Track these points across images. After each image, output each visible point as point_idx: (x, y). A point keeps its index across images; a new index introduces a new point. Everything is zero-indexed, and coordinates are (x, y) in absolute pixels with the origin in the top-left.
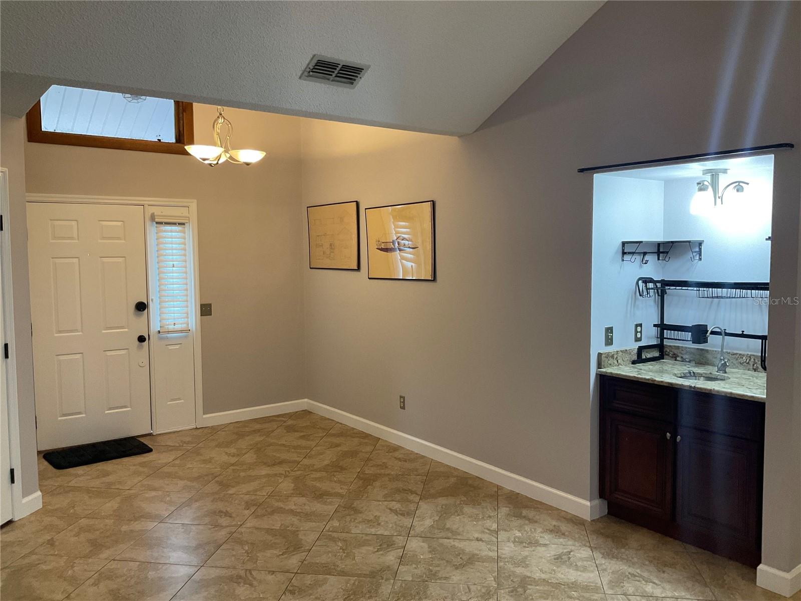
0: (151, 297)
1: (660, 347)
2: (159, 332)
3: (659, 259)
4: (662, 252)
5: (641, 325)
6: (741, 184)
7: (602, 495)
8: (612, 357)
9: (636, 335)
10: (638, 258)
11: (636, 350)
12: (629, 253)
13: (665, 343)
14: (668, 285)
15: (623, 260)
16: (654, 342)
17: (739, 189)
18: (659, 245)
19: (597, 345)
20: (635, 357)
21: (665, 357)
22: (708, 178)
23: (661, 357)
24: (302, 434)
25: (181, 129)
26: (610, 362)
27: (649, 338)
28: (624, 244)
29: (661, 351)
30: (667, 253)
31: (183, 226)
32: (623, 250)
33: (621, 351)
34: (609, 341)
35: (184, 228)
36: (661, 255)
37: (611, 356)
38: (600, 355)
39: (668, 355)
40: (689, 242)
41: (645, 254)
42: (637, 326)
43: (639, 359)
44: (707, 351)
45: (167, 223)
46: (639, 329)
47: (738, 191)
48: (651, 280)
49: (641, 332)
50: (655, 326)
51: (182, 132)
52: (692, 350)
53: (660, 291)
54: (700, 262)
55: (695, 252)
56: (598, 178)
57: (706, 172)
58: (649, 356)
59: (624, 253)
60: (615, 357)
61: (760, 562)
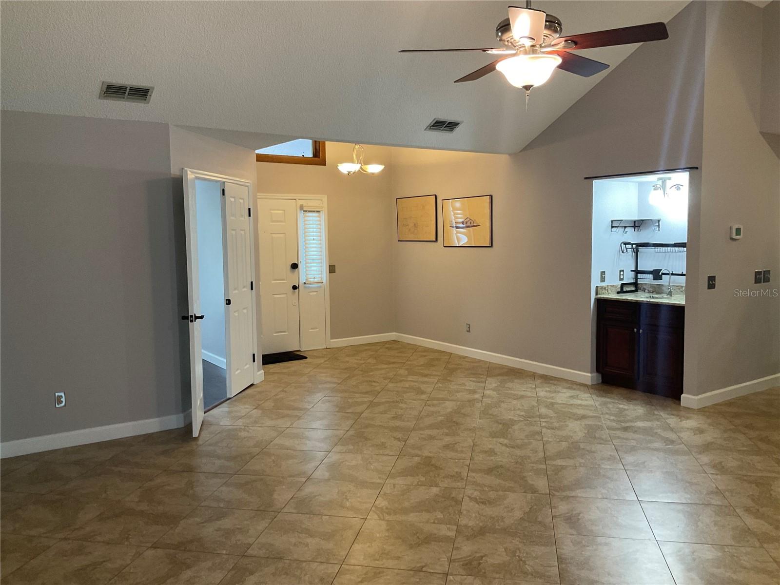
0: (300, 260)
1: (636, 284)
2: (305, 283)
3: (635, 231)
4: (637, 227)
5: (623, 271)
6: (679, 186)
7: (598, 371)
8: (605, 289)
9: (620, 277)
10: (621, 230)
11: (620, 286)
12: (615, 227)
13: (638, 282)
14: (640, 246)
15: (612, 231)
16: (632, 281)
17: (678, 189)
18: (635, 222)
19: (595, 282)
20: (619, 290)
21: (639, 290)
22: (660, 182)
23: (636, 291)
24: (398, 351)
25: (318, 148)
26: (603, 292)
27: (628, 279)
28: (612, 221)
29: (636, 287)
30: (640, 226)
31: (319, 212)
32: (612, 225)
33: (611, 286)
34: (603, 279)
35: (320, 214)
36: (636, 228)
37: (603, 288)
38: (597, 287)
39: (640, 289)
40: (651, 220)
41: (625, 227)
42: (620, 271)
43: (622, 291)
44: (662, 285)
45: (309, 211)
46: (622, 273)
47: (677, 189)
48: (629, 243)
49: (623, 275)
50: (632, 271)
51: (318, 150)
52: (654, 285)
53: (635, 249)
54: (659, 232)
55: (656, 226)
56: (595, 182)
57: (659, 179)
58: (628, 289)
59: (612, 227)
60: (607, 288)
61: (682, 393)
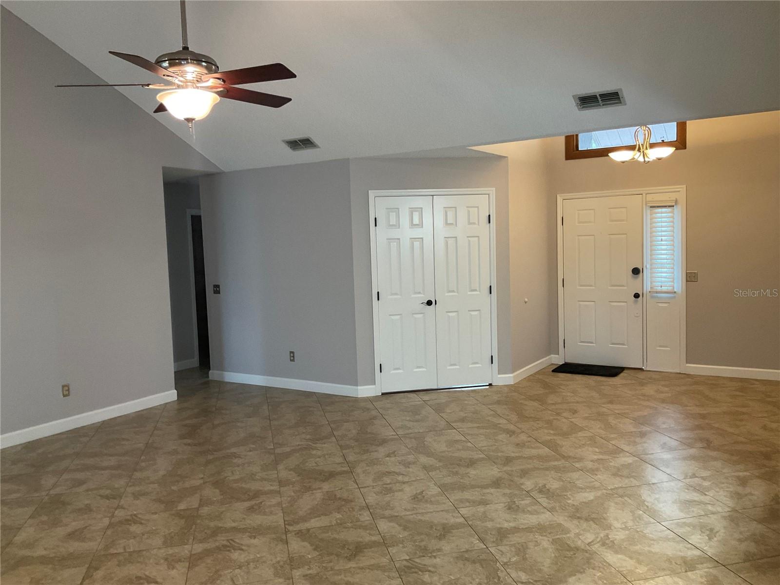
0: (645, 264)
2: (651, 292)
31: (673, 208)
35: (674, 209)
45: (658, 207)
